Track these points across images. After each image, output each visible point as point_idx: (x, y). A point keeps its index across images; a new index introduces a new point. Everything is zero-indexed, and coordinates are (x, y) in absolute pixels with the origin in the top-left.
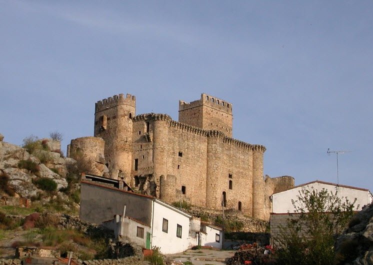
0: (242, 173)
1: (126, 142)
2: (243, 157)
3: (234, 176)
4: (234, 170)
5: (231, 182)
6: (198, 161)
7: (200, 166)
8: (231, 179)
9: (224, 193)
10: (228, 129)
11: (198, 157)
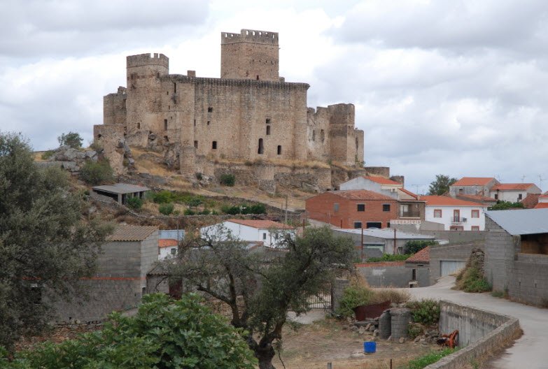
0: (282, 115)
2: (283, 98)
3: (273, 120)
4: (273, 114)
5: (268, 128)
6: (230, 113)
7: (232, 118)
8: (269, 125)
9: (261, 140)
10: (273, 62)
11: (231, 108)
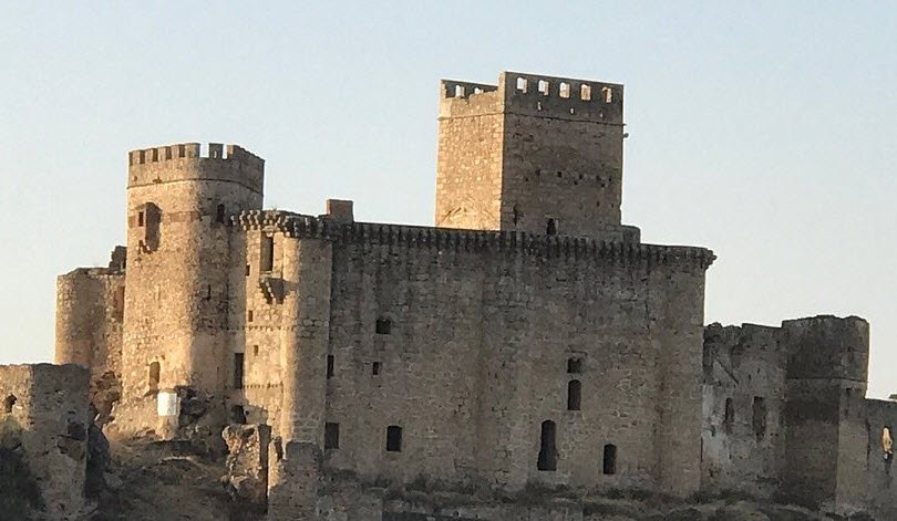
0: (622, 346)
1: (208, 298)
2: (627, 295)
4: (591, 342)
5: (574, 388)
6: (449, 338)
8: (576, 376)
9: (548, 428)
10: (604, 178)
11: (451, 322)
